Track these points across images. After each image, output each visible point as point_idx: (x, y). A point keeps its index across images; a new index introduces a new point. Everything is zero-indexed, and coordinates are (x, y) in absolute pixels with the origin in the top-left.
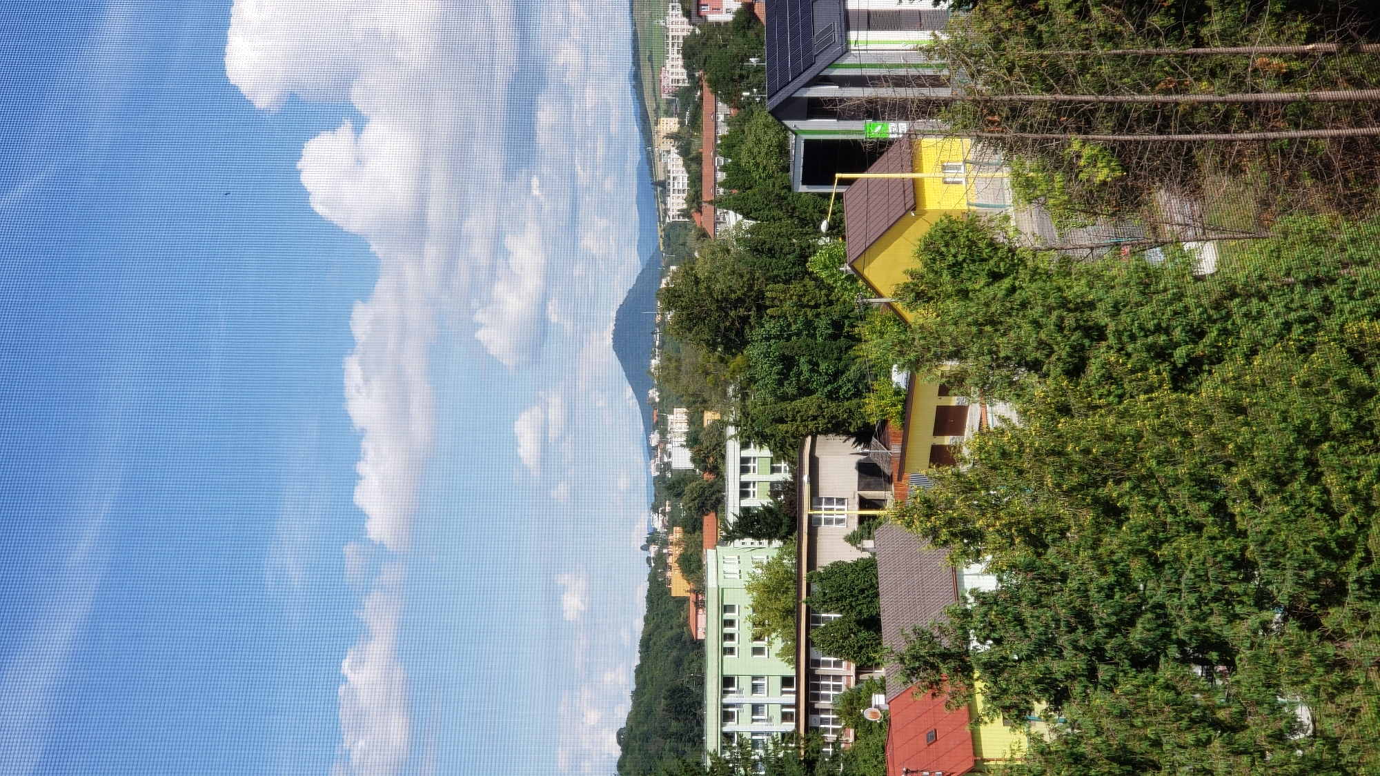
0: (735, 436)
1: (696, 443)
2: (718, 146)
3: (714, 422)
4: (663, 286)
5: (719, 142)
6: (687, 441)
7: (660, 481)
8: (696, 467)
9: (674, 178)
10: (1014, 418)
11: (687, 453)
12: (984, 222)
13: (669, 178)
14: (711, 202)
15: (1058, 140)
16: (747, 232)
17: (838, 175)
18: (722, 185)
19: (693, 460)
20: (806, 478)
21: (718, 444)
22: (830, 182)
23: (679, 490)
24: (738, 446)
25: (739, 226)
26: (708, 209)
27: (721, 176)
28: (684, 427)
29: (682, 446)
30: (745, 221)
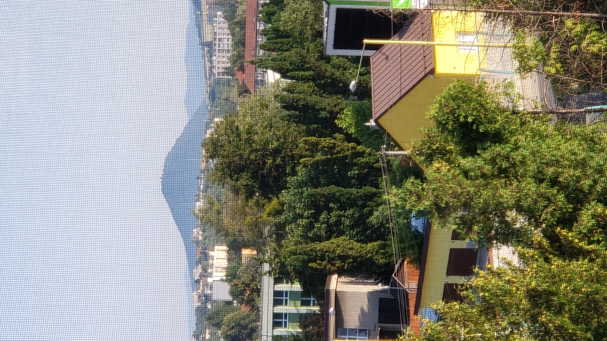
0: (270, 272)
1: (234, 278)
2: (260, 12)
3: (252, 258)
4: (208, 136)
5: (261, 9)
6: (226, 276)
7: (201, 311)
8: (234, 300)
9: (220, 40)
10: (515, 261)
11: (227, 287)
12: (492, 88)
13: (215, 39)
14: (252, 62)
15: (557, 16)
16: (284, 90)
17: (366, 41)
18: (263, 47)
19: (232, 293)
20: (332, 310)
21: (253, 279)
22: (359, 46)
23: (218, 321)
24: (272, 281)
25: (277, 82)
26: (249, 68)
27: (262, 40)
28: (224, 263)
29: (222, 280)
30: (283, 80)
